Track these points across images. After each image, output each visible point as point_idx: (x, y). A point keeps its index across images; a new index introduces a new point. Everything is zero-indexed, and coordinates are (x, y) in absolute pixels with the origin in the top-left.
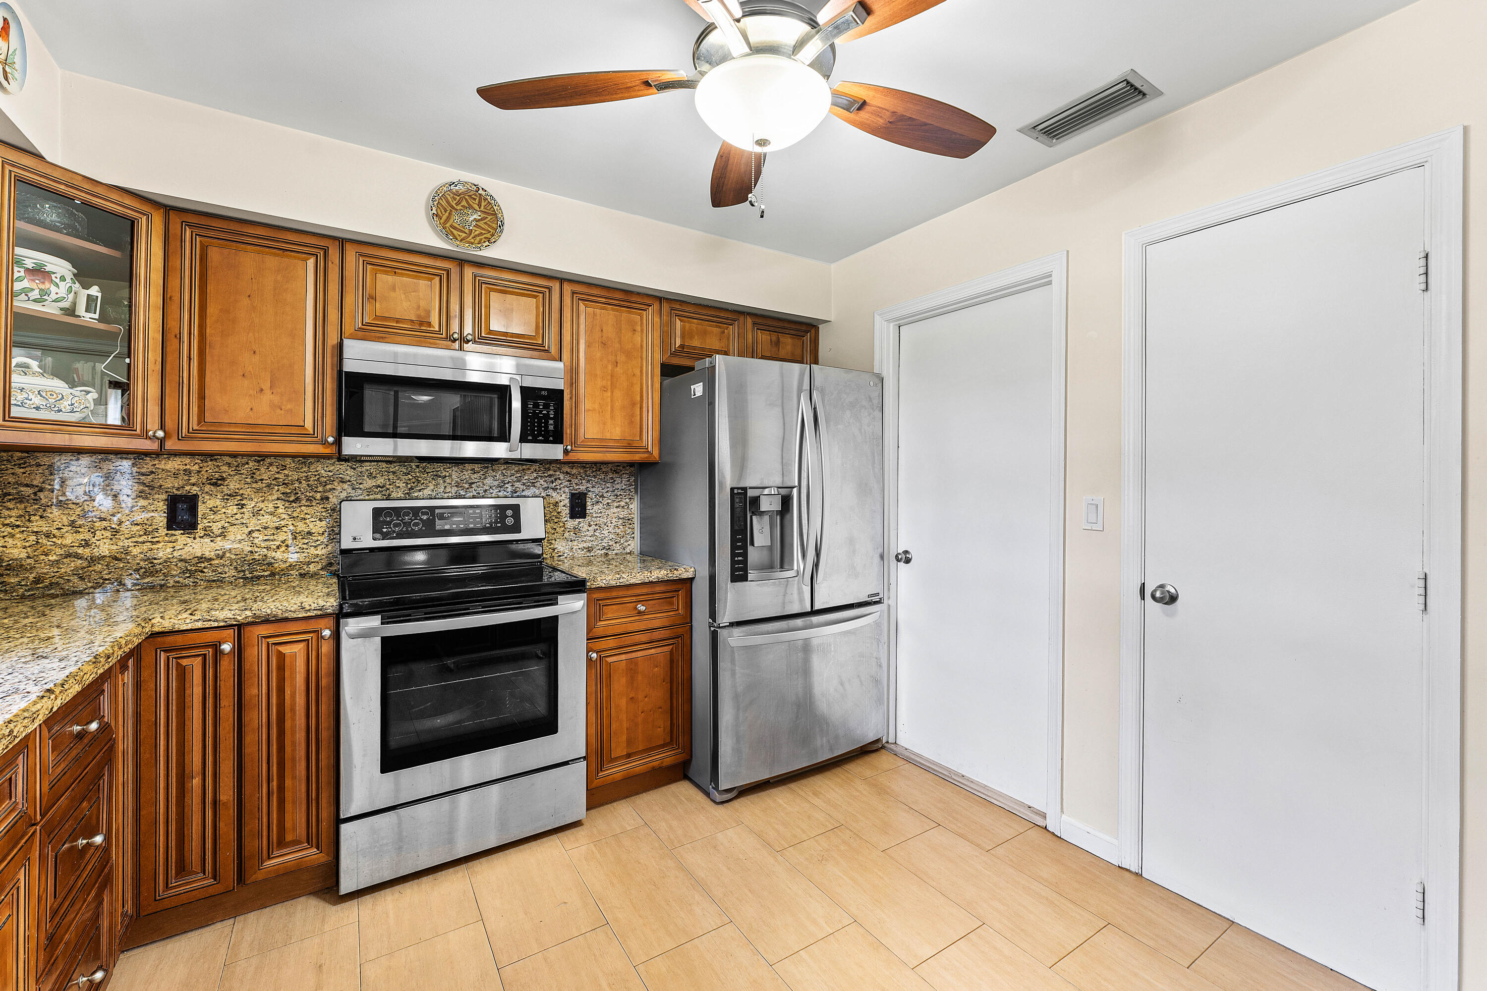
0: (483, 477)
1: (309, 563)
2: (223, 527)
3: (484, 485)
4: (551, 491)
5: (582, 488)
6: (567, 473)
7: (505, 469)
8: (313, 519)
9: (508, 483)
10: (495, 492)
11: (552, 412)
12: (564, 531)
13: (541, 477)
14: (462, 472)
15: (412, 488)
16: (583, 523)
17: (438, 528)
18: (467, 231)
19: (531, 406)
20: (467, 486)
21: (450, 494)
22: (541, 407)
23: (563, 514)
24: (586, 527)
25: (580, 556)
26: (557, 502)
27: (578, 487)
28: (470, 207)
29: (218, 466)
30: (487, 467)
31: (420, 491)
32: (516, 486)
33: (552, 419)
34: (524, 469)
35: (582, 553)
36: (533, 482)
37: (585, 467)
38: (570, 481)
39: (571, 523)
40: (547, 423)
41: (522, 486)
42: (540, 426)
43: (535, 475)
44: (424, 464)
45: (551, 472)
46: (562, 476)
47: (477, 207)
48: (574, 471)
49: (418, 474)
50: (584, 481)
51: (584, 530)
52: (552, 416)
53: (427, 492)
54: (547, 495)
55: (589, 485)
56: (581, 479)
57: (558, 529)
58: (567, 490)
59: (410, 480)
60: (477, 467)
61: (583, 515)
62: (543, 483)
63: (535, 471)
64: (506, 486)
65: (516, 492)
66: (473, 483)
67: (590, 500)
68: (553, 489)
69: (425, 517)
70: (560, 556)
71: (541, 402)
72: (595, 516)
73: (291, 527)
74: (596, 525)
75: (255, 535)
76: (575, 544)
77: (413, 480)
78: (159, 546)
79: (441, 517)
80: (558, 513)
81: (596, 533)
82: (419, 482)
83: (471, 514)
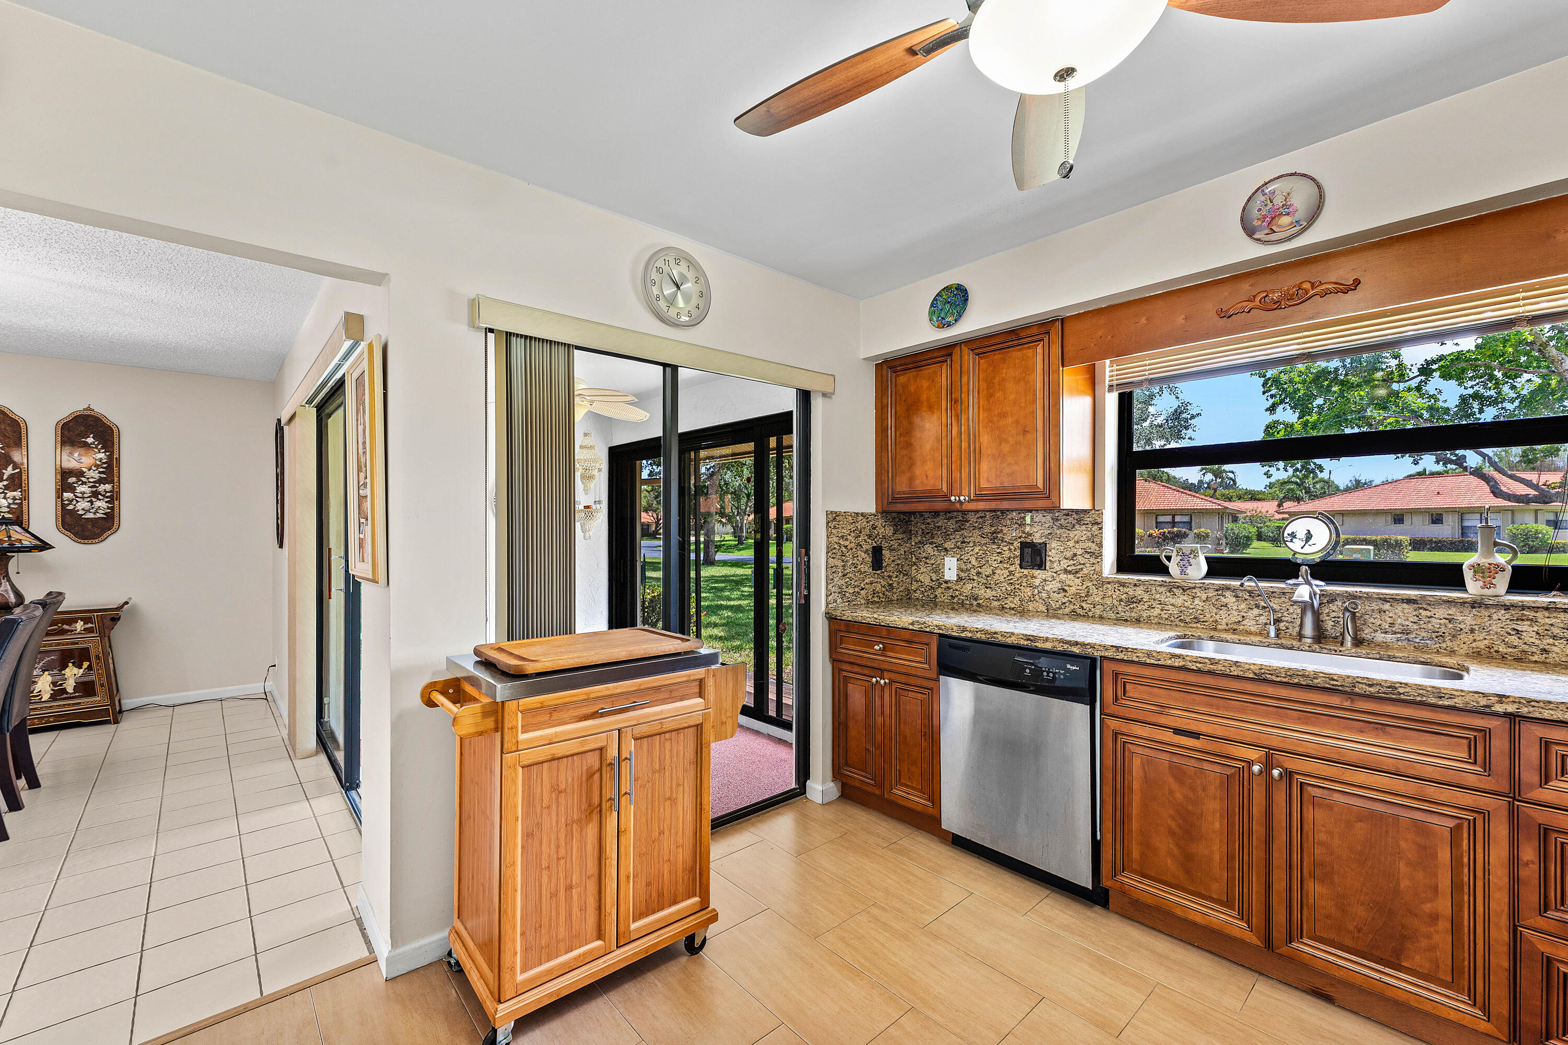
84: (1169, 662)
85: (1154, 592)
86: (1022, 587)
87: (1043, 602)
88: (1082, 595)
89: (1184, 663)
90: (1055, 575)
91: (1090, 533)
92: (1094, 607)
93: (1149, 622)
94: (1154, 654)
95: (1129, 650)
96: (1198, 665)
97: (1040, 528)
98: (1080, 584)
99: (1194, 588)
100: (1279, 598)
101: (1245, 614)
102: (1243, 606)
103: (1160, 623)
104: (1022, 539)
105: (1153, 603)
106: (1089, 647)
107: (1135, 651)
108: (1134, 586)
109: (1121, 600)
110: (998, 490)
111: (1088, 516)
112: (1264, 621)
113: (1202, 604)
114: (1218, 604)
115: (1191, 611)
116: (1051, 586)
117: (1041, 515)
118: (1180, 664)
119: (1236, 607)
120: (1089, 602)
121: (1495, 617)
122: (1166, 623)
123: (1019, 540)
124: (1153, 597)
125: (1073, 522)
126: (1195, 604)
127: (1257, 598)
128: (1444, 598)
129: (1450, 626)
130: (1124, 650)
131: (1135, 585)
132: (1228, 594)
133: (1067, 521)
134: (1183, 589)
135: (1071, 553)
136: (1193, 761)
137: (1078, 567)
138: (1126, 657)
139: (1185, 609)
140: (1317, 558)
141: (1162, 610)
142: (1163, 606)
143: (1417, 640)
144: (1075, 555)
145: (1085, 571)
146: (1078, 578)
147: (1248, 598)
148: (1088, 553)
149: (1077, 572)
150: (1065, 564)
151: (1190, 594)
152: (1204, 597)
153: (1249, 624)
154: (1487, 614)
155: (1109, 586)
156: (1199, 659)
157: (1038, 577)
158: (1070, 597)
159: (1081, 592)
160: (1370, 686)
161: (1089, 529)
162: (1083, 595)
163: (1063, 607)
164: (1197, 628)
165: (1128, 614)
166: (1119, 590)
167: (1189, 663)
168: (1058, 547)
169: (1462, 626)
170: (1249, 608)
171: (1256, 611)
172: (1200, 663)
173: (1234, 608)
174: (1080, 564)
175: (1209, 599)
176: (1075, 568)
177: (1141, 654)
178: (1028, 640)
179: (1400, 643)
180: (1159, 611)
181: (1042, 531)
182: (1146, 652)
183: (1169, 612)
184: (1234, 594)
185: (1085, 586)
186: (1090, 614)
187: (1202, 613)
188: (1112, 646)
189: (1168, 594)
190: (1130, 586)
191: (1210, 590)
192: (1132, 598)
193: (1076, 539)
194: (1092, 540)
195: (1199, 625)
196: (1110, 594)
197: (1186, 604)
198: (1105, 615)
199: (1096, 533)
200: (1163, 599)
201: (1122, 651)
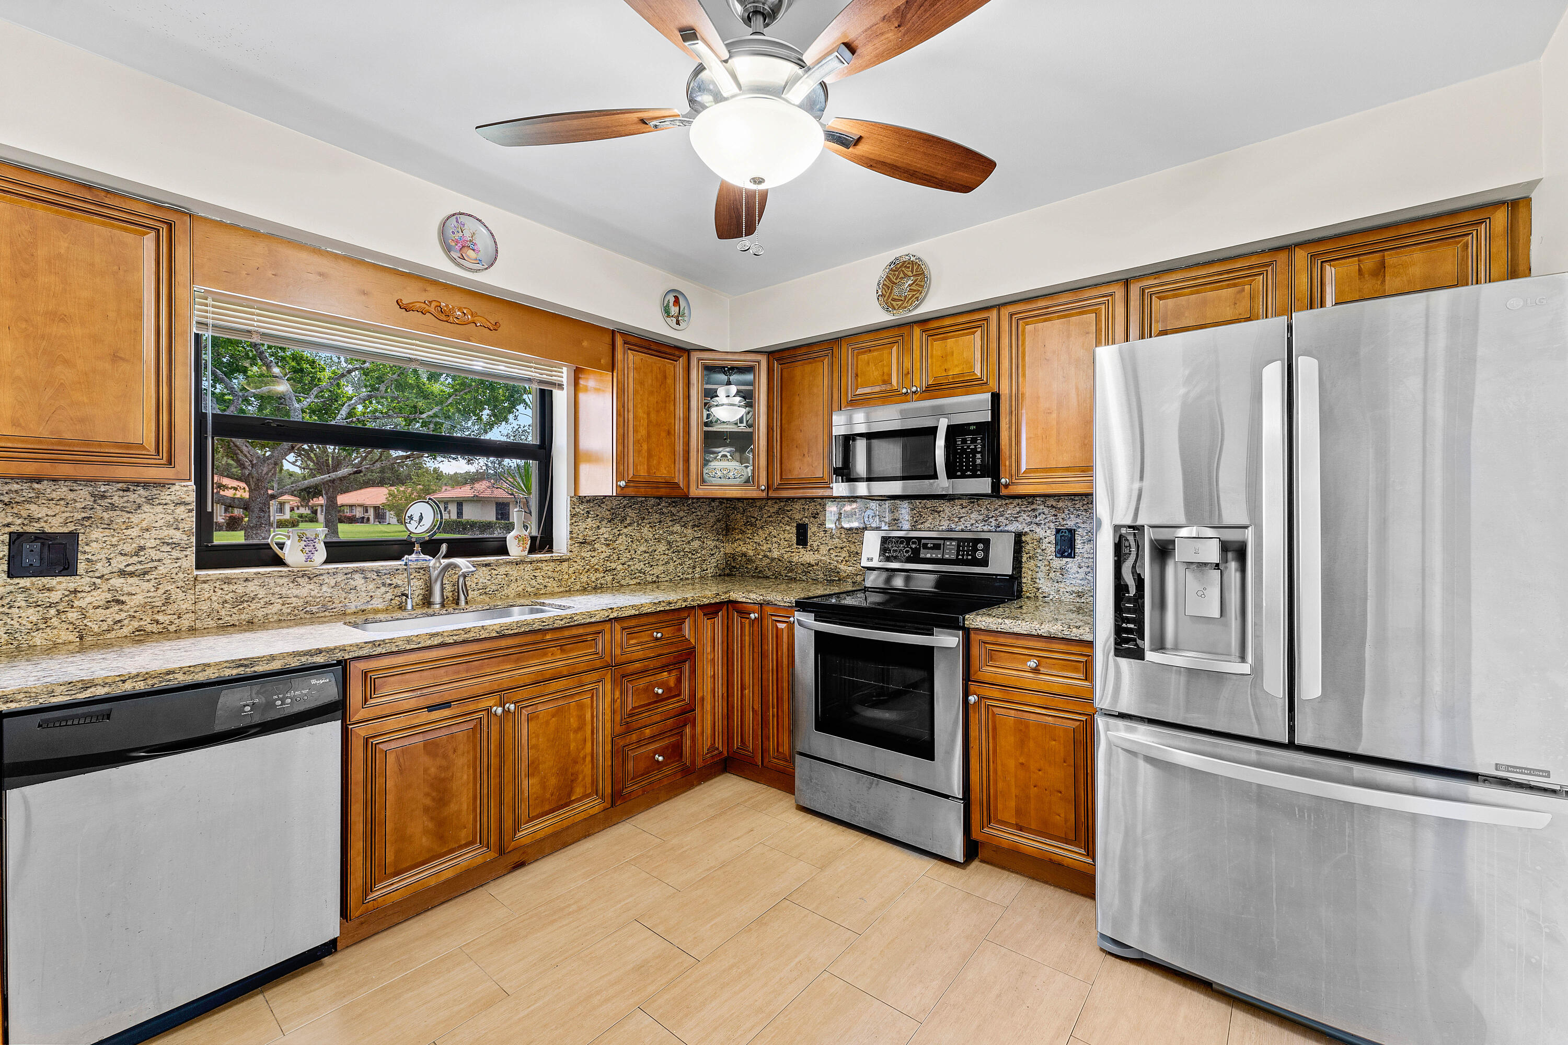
0: (970, 511)
1: (857, 575)
2: (818, 546)
3: (971, 519)
4: (1035, 526)
5: (1070, 524)
6: (1052, 506)
7: (989, 504)
8: (858, 543)
9: (992, 517)
10: (980, 526)
11: (979, 446)
12: (1049, 570)
13: (1024, 511)
14: (953, 507)
15: (916, 522)
16: (1071, 564)
17: (922, 556)
18: (903, 298)
19: (960, 443)
20: (956, 520)
21: (944, 527)
22: (969, 442)
23: (1048, 551)
24: (1075, 569)
25: (1068, 600)
26: (1041, 539)
27: (1065, 522)
28: (906, 275)
29: (816, 505)
30: (973, 502)
31: (922, 523)
32: (1000, 520)
33: (979, 453)
34: (1007, 504)
35: (1071, 597)
36: (1016, 517)
37: (1073, 500)
38: (1056, 516)
39: (1058, 563)
40: (974, 457)
41: (1005, 521)
42: (968, 462)
43: (1018, 509)
44: (925, 501)
45: (1034, 507)
46: (1046, 510)
47: (910, 274)
48: (1060, 504)
49: (920, 510)
50: (1072, 516)
51: (1072, 571)
52: (979, 450)
53: (927, 525)
54: (1030, 531)
55: (1079, 521)
56: (1069, 514)
57: (1042, 567)
58: (1052, 525)
59: (915, 514)
60: (965, 502)
61: (1072, 555)
62: (1026, 518)
63: (1018, 505)
64: (990, 520)
65: (999, 527)
66: (962, 517)
67: (1080, 538)
68: (1037, 524)
69: (914, 546)
70: (1045, 597)
71: (969, 437)
72: (1086, 556)
73: (848, 548)
74: (1088, 567)
75: (831, 551)
76: (1062, 586)
77: (918, 515)
78: (794, 554)
79: (925, 546)
80: (1043, 550)
81: (1087, 577)
82: (921, 516)
83: (948, 545)
84: (429, 643)
85: (272, 585)
86: (13, 610)
87: (71, 627)
88: (157, 604)
89: (442, 640)
90: (98, 581)
91: (171, 516)
92: (179, 618)
93: (266, 621)
94: (414, 639)
95: (387, 641)
96: (455, 638)
97: (63, 509)
98: (153, 589)
99: (321, 575)
100: (402, 574)
101: (373, 594)
102: (371, 586)
103: (280, 620)
104: (13, 529)
105: (272, 599)
106: (338, 651)
107: (393, 641)
108: (245, 581)
109: (226, 602)
110: (40, 442)
111: (167, 493)
112: (390, 597)
113: (330, 590)
114: (348, 588)
115: (318, 600)
116: (89, 599)
117: (65, 489)
118: (439, 642)
119: (365, 589)
120: (169, 612)
121: (526, 569)
122: (289, 618)
123: (7, 530)
124: (272, 591)
125: (138, 501)
126: (322, 591)
127: (384, 577)
128: (507, 560)
129: (507, 579)
130: (381, 643)
131: (247, 580)
132: (357, 576)
133: (125, 499)
134: (309, 578)
135: (134, 545)
136: (443, 730)
137: (150, 565)
138: (385, 649)
139: (311, 598)
140: (426, 537)
141: (283, 605)
142: (284, 599)
143: (491, 592)
144: (142, 548)
145: (162, 570)
146: (148, 581)
147: (376, 578)
148: (168, 544)
149: (145, 573)
150: (119, 563)
151: (317, 581)
152: (332, 583)
153: (376, 603)
154: (523, 568)
155: (206, 586)
156: (455, 632)
157: (58, 587)
158: (132, 610)
159: (154, 600)
160: (561, 620)
161: (169, 511)
162: (159, 604)
163: (115, 627)
164: (325, 617)
165: (235, 617)
166: (222, 589)
167: (448, 639)
168: (105, 539)
169: (512, 578)
170: (377, 587)
171: (383, 589)
172: (456, 635)
173: (363, 590)
174: (152, 561)
175: (338, 585)
176: (142, 567)
177: (400, 643)
178: (238, 667)
179: (481, 597)
180: (279, 606)
181: (68, 514)
182: (405, 639)
183: (292, 605)
184: (363, 575)
185: (161, 591)
186: (172, 628)
187: (330, 600)
188: (366, 643)
189: (291, 585)
190: (239, 582)
191: (339, 574)
192: (241, 597)
193: (144, 525)
194: (174, 526)
195: (327, 613)
196: (207, 595)
197: (313, 593)
198: (199, 625)
199: (183, 517)
200: (284, 592)
201: (379, 645)
